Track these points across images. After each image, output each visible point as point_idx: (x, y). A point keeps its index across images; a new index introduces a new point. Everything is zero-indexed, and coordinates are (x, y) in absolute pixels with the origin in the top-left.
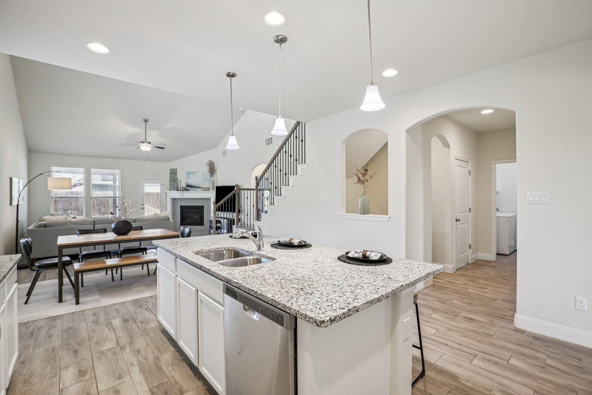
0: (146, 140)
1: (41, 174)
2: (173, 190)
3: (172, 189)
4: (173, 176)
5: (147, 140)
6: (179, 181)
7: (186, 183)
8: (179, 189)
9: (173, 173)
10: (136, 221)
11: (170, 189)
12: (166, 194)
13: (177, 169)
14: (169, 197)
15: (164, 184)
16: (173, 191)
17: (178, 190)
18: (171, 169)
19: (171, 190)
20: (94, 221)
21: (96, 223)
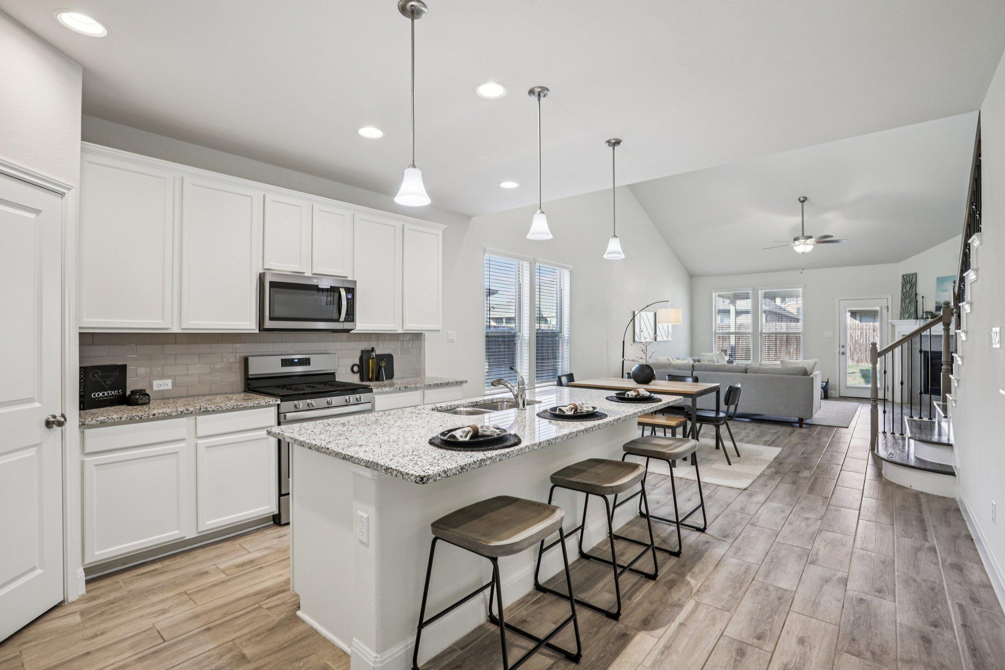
0: (803, 234)
1: (648, 306)
2: (908, 318)
3: (906, 316)
4: (908, 289)
5: (806, 234)
6: (919, 299)
7: (937, 303)
8: (920, 314)
9: (909, 282)
10: (748, 370)
11: (902, 317)
12: (893, 326)
13: (916, 274)
14: (899, 332)
15: (888, 307)
16: (908, 320)
17: (917, 318)
18: (903, 276)
19: (904, 318)
20: (693, 366)
21: (695, 368)
